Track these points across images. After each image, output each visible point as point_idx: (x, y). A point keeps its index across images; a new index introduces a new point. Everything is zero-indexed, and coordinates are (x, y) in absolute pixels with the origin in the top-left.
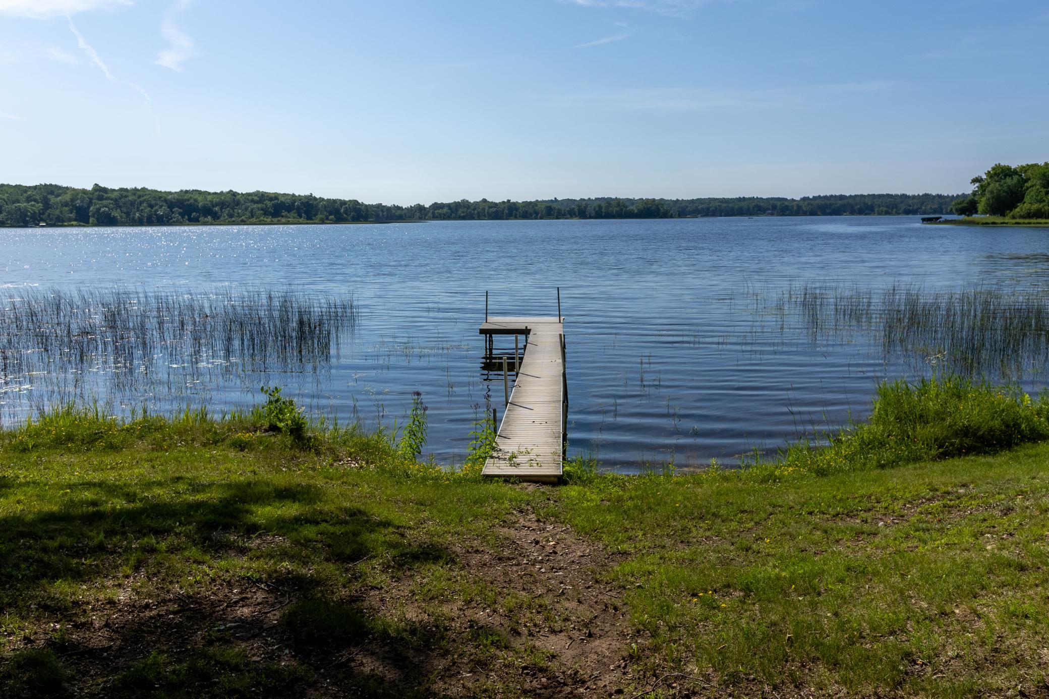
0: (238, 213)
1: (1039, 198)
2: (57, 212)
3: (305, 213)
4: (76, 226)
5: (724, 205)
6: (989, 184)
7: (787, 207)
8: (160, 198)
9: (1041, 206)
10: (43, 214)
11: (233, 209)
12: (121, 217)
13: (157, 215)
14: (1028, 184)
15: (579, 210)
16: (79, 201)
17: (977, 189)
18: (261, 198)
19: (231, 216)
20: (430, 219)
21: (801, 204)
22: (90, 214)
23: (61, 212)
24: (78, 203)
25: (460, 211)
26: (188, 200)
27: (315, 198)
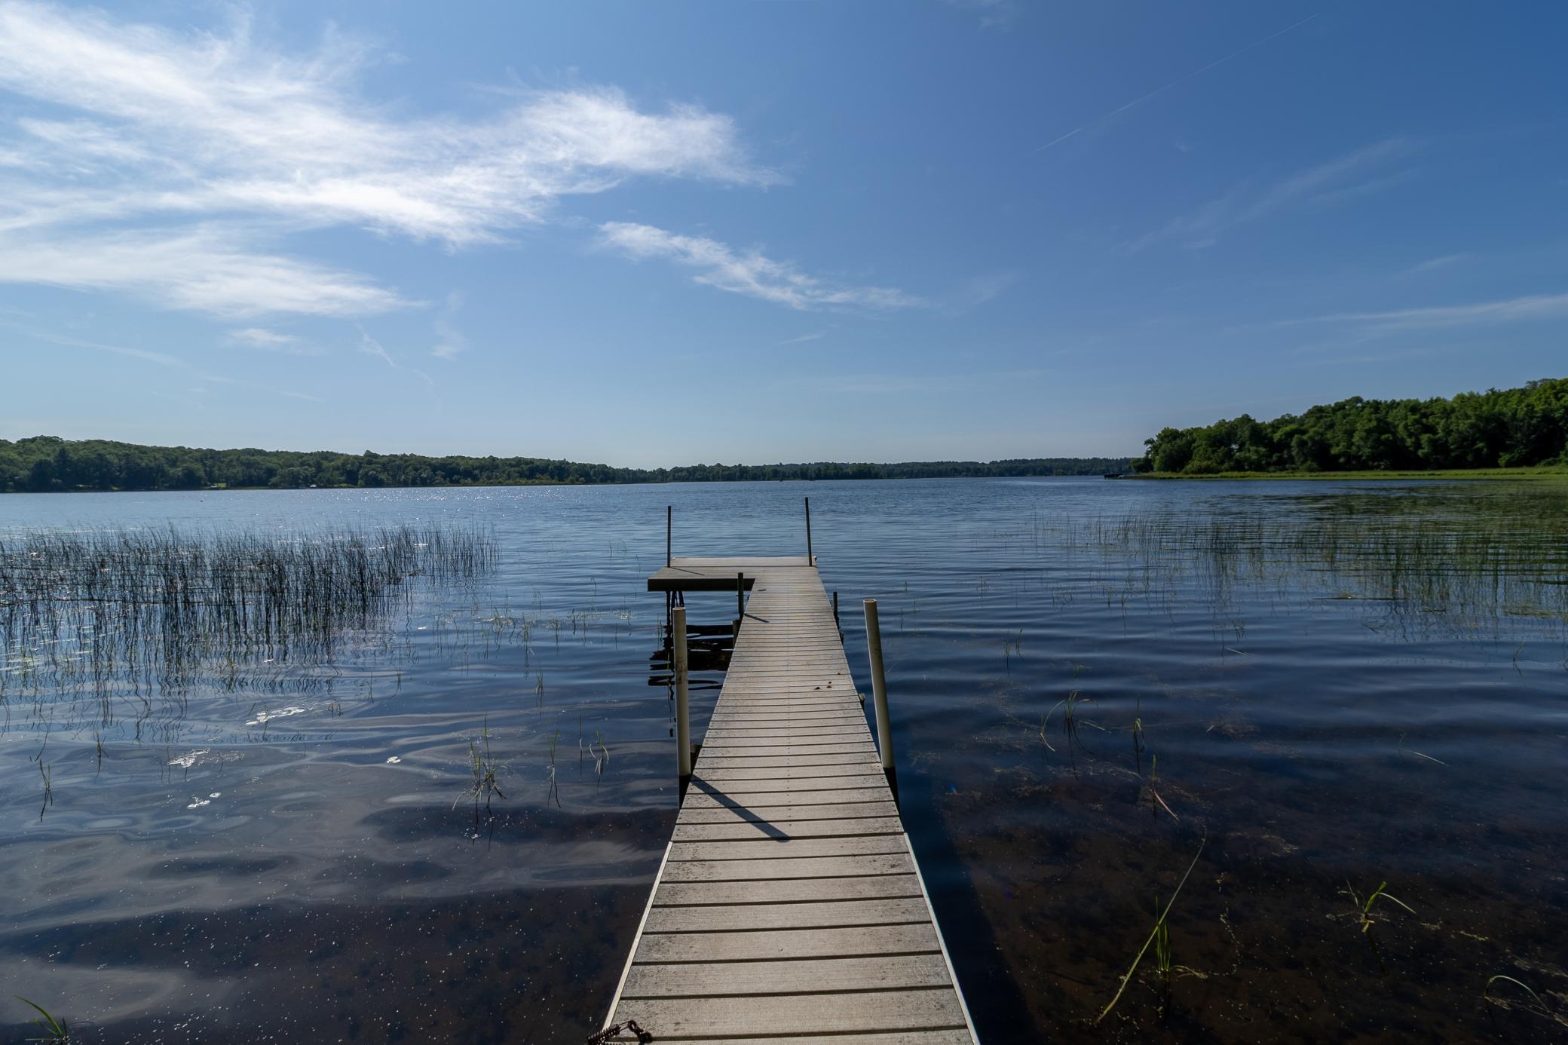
0: (496, 476)
1: (1207, 455)
2: (328, 475)
3: (558, 475)
4: (345, 487)
5: (926, 468)
6: (1160, 445)
7: (979, 469)
8: (426, 462)
9: (1210, 463)
10: (315, 477)
11: (492, 471)
12: (388, 479)
13: (421, 478)
14: (1195, 445)
15: (801, 472)
16: (349, 466)
17: (1150, 449)
18: (518, 462)
19: (489, 478)
20: (670, 481)
21: (991, 466)
22: (359, 477)
23: (332, 475)
24: (349, 467)
25: (698, 473)
26: (451, 464)
27: (568, 463)
